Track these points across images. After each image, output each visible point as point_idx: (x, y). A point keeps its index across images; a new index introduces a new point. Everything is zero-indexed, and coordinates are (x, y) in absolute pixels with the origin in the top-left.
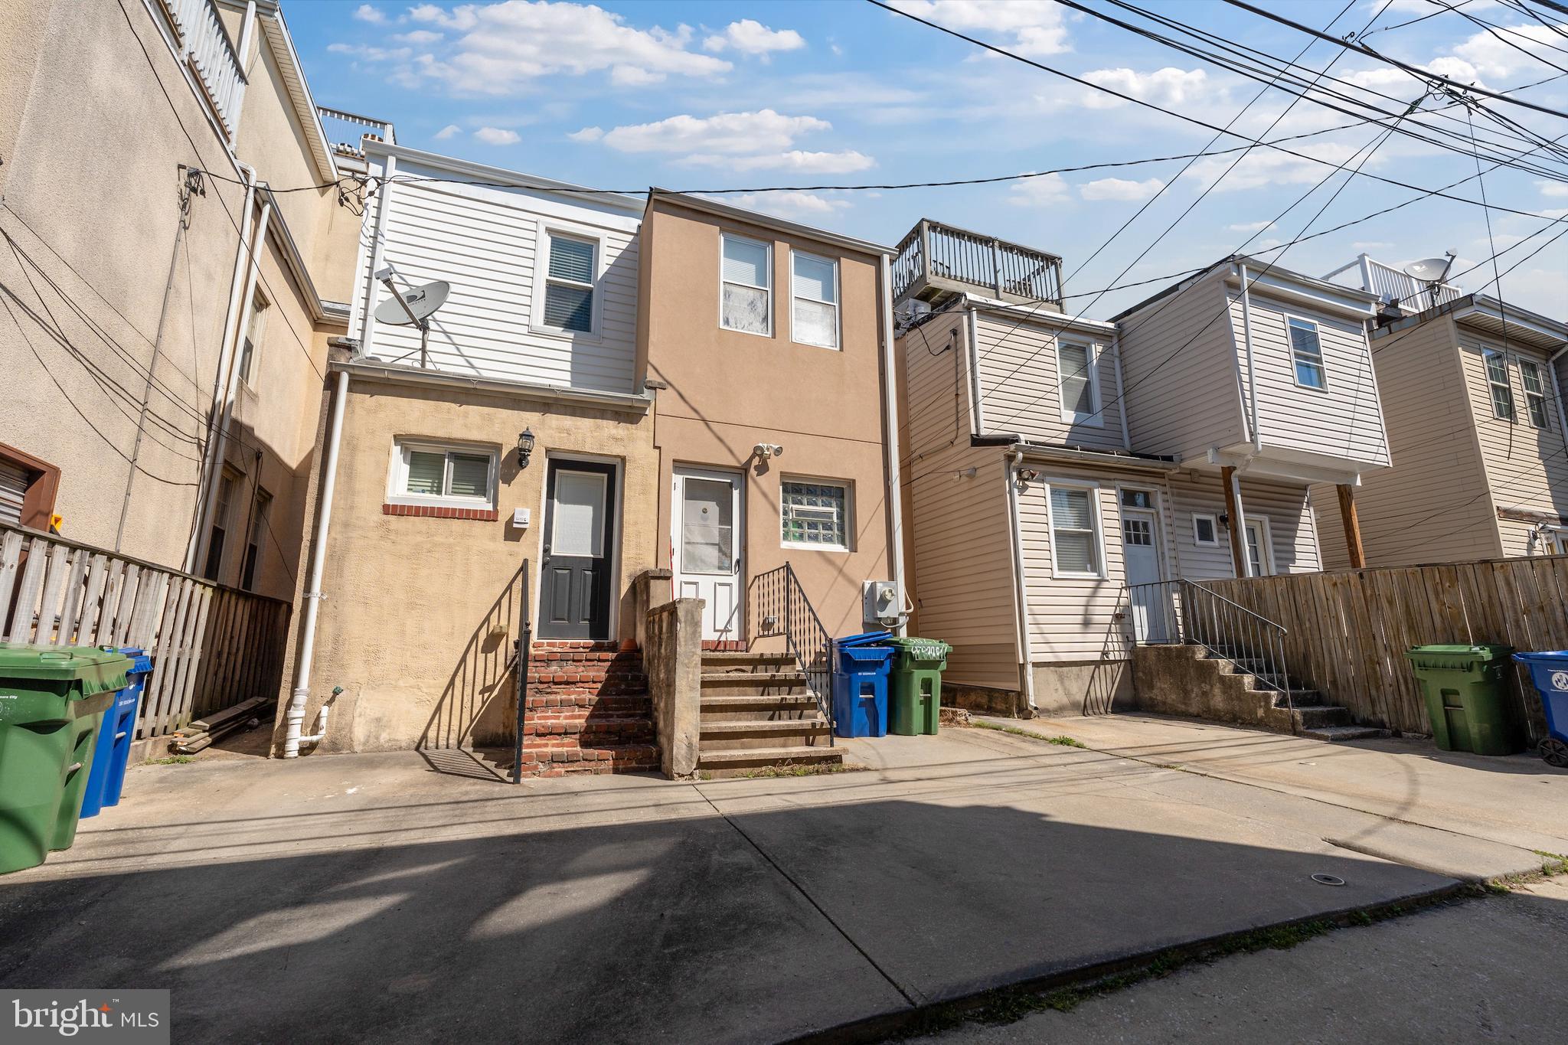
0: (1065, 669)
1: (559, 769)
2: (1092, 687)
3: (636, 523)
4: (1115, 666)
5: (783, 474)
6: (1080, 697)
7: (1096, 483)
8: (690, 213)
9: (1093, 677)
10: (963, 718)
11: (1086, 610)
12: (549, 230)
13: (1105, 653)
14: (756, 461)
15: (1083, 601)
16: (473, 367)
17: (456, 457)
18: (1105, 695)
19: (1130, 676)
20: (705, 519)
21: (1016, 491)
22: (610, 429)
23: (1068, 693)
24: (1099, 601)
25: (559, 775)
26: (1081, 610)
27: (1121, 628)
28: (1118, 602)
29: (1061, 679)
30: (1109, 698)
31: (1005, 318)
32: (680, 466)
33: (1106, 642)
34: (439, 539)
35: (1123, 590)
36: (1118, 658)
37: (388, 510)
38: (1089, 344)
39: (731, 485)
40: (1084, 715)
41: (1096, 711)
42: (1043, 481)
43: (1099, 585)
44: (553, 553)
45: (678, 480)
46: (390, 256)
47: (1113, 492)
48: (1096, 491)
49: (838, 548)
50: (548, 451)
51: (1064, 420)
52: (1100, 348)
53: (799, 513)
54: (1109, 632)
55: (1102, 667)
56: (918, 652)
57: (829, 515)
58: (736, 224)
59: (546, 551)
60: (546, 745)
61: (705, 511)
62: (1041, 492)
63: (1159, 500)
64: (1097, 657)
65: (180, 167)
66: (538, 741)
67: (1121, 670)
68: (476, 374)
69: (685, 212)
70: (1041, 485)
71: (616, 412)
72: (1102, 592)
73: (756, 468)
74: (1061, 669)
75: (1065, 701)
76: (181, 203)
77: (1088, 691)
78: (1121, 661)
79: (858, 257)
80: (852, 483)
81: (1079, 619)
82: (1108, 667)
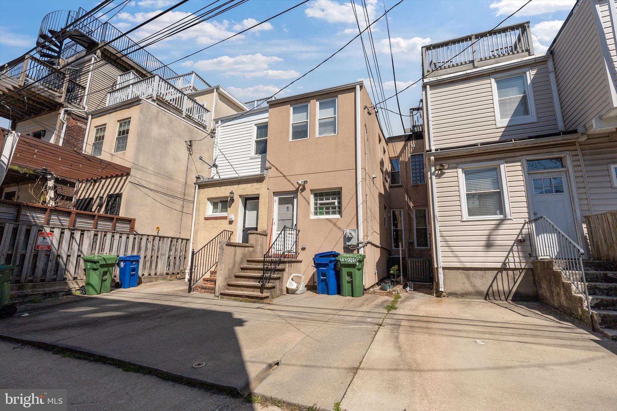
0: (471, 272)
1: (203, 291)
2: (495, 285)
3: (262, 215)
4: (517, 272)
5: (312, 191)
6: (484, 289)
7: (502, 161)
8: (280, 104)
9: (496, 277)
10: (396, 292)
11: (489, 238)
12: (255, 125)
13: (504, 263)
14: (301, 187)
15: (486, 232)
16: (237, 173)
17: (221, 202)
18: (506, 289)
19: (531, 278)
20: (288, 211)
21: (434, 177)
22: (256, 185)
23: (473, 286)
24: (500, 232)
25: (203, 292)
26: (485, 238)
27: (521, 248)
28: (521, 232)
29: (468, 277)
30: (510, 292)
31: (452, 82)
32: (275, 194)
33: (507, 257)
34: (215, 226)
35: (526, 225)
36: (518, 266)
37: (206, 219)
38: (525, 73)
39: (294, 197)
40: (486, 299)
41: (497, 298)
42: (456, 168)
43: (501, 222)
44: (246, 227)
45: (276, 199)
46: (220, 148)
47: (519, 164)
48: (502, 166)
49: (337, 216)
50: (240, 196)
51: (499, 125)
52: (534, 72)
53: (321, 204)
54: (511, 250)
55: (504, 272)
56: (343, 260)
57: (334, 203)
58: (295, 101)
59: (244, 226)
60: (208, 284)
61: (288, 208)
62: (455, 174)
63: (569, 162)
64: (499, 265)
65: (186, 142)
66: (206, 282)
67: (523, 274)
68: (238, 175)
69: (279, 105)
70: (455, 170)
71: (257, 180)
72: (504, 227)
73: (301, 190)
74: (468, 272)
75: (471, 289)
76: (188, 150)
77: (491, 286)
78: (521, 269)
79: (347, 91)
80: (341, 188)
81: (483, 243)
82: (510, 273)
